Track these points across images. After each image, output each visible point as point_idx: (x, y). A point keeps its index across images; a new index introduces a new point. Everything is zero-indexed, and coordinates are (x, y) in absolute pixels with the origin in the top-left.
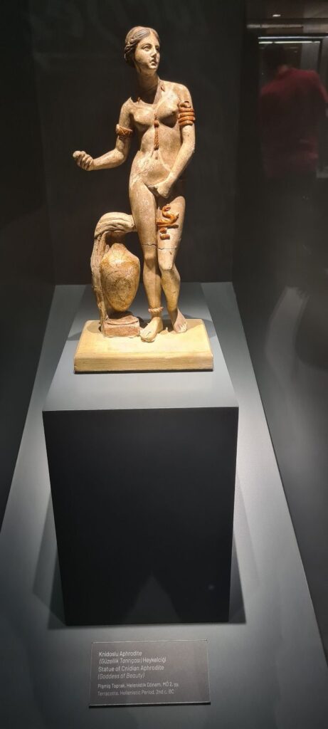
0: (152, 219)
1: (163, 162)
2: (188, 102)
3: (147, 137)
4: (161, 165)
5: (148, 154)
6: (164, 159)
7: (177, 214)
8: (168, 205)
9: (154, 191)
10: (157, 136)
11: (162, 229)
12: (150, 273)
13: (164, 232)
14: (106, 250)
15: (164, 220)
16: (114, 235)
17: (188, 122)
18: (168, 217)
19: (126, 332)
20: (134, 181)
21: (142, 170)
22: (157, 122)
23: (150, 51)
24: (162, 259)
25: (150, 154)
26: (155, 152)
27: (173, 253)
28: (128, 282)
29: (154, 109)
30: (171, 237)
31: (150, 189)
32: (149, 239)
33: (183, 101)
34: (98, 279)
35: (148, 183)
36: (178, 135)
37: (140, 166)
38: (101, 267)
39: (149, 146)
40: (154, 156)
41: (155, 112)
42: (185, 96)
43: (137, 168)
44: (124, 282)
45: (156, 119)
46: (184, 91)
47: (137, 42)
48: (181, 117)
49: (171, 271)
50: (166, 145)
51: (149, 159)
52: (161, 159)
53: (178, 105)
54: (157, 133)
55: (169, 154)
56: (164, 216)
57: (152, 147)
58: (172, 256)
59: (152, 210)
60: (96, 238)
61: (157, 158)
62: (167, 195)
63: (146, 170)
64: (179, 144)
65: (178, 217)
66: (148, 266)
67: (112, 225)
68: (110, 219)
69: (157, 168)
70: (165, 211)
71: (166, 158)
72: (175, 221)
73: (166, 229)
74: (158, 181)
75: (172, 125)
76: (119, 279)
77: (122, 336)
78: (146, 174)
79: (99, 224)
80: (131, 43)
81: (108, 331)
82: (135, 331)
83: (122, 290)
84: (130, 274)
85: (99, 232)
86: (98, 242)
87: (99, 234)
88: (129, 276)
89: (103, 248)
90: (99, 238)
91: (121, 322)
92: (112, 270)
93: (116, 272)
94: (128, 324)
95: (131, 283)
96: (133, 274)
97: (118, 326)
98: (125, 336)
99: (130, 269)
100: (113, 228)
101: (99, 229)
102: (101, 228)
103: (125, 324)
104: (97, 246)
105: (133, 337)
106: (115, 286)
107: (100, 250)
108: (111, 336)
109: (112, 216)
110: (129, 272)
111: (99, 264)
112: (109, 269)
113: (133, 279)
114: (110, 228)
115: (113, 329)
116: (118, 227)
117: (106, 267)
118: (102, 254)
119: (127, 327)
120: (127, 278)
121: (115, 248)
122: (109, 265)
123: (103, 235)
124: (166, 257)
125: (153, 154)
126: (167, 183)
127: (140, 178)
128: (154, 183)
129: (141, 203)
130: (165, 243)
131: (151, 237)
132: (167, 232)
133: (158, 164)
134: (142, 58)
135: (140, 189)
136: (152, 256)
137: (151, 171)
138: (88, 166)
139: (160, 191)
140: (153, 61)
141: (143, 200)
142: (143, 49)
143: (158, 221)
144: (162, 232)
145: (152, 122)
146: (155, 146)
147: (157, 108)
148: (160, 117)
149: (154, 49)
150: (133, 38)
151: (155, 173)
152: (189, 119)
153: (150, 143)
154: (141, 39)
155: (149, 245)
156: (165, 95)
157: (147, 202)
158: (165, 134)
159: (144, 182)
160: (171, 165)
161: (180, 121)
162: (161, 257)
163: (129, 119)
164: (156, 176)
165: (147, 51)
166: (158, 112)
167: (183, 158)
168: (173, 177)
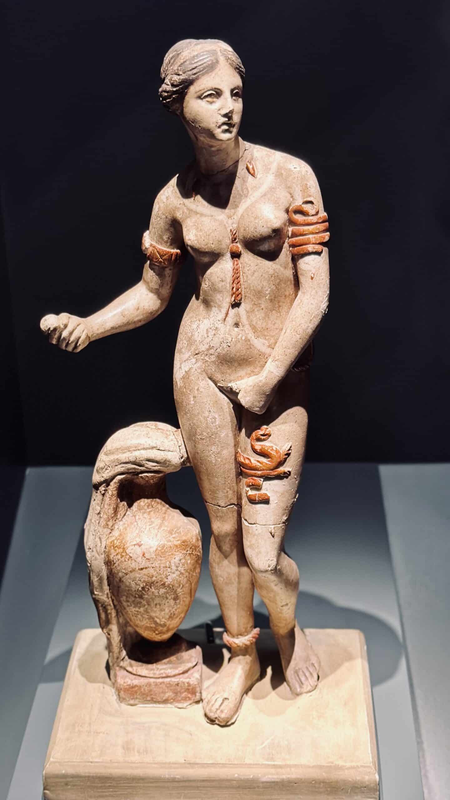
1: (251, 336)
2: (311, 202)
3: (215, 279)
4: (247, 340)
5: (217, 314)
6: (254, 328)
7: (286, 448)
8: (264, 429)
9: (231, 394)
10: (236, 279)
11: (250, 480)
13: (257, 488)
14: (121, 511)
15: (255, 460)
16: (137, 482)
17: (310, 248)
18: (263, 454)
19: (169, 694)
20: (185, 367)
21: (203, 348)
22: (239, 247)
23: (218, 103)
24: (252, 546)
25: (221, 316)
26: (232, 312)
27: (278, 533)
28: (171, 589)
29: (229, 217)
30: (274, 500)
31: (221, 389)
32: (220, 494)
33: (298, 202)
34: (101, 580)
35: (218, 376)
36: (289, 273)
37: (197, 337)
38: (107, 554)
39: (218, 297)
40: (230, 320)
41: (232, 225)
42: (305, 189)
43: (191, 342)
44: (162, 591)
45: (234, 240)
46: (303, 178)
47: (187, 84)
49: (275, 572)
50: (259, 298)
51: (220, 325)
52: (247, 326)
53: (287, 211)
54: (236, 271)
55: (267, 316)
56: (255, 451)
57: (227, 300)
58: (277, 539)
59: (226, 432)
60: (96, 487)
61: (237, 325)
63: (210, 348)
64: (290, 290)
65: (288, 455)
67: (134, 463)
68: (128, 449)
69: (239, 346)
70: (258, 440)
71: (260, 324)
72: (281, 463)
73: (260, 481)
75: (272, 257)
76: (151, 584)
77: (159, 702)
78: (213, 358)
79: (103, 459)
80: (173, 85)
81: (125, 691)
82: (189, 693)
83: (158, 606)
84: (177, 570)
85: (103, 475)
86: (101, 497)
87: (102, 479)
88: (174, 575)
89: (111, 511)
90: (104, 489)
91: (158, 669)
92: (133, 565)
93: (142, 569)
94: (174, 676)
95: (179, 590)
96: (183, 571)
97: (152, 680)
98: (165, 701)
99: (177, 558)
100: (134, 468)
101: (102, 469)
102: (106, 469)
103: (167, 677)
104: (98, 504)
105: (185, 705)
106: (141, 597)
107: (105, 516)
108: (132, 702)
109: (135, 442)
110: (174, 568)
111: (103, 546)
112: (125, 563)
113: (184, 580)
114: (128, 469)
115: (136, 686)
116: (146, 466)
117: (119, 557)
118: (110, 523)
119: (169, 684)
120: (169, 581)
121: (140, 509)
122: (127, 554)
123: (112, 483)
124: (260, 541)
125: (227, 314)
126: (261, 384)
127: (199, 364)
128: (232, 378)
129: (202, 419)
130: (257, 511)
131: (225, 489)
132: (263, 488)
133: (239, 337)
134: (198, 118)
135: (198, 390)
136: (228, 529)
137: (224, 352)
138: (76, 347)
139: (245, 400)
140: (224, 124)
141: (207, 414)
142: (202, 99)
143: (243, 461)
144: (249, 486)
145: (224, 246)
146: (233, 299)
147: (235, 217)
148: (244, 237)
149: (226, 99)
150: (179, 75)
151: (232, 358)
152: (313, 240)
153: (220, 292)
154: (197, 78)
155: (219, 506)
156: (256, 188)
157: (215, 418)
158: (256, 274)
159: (207, 374)
160: (272, 341)
161: (293, 246)
162: (250, 542)
163: (172, 229)
164: (236, 364)
165: (211, 103)
166: (238, 227)
167: (300, 330)
168: (275, 371)
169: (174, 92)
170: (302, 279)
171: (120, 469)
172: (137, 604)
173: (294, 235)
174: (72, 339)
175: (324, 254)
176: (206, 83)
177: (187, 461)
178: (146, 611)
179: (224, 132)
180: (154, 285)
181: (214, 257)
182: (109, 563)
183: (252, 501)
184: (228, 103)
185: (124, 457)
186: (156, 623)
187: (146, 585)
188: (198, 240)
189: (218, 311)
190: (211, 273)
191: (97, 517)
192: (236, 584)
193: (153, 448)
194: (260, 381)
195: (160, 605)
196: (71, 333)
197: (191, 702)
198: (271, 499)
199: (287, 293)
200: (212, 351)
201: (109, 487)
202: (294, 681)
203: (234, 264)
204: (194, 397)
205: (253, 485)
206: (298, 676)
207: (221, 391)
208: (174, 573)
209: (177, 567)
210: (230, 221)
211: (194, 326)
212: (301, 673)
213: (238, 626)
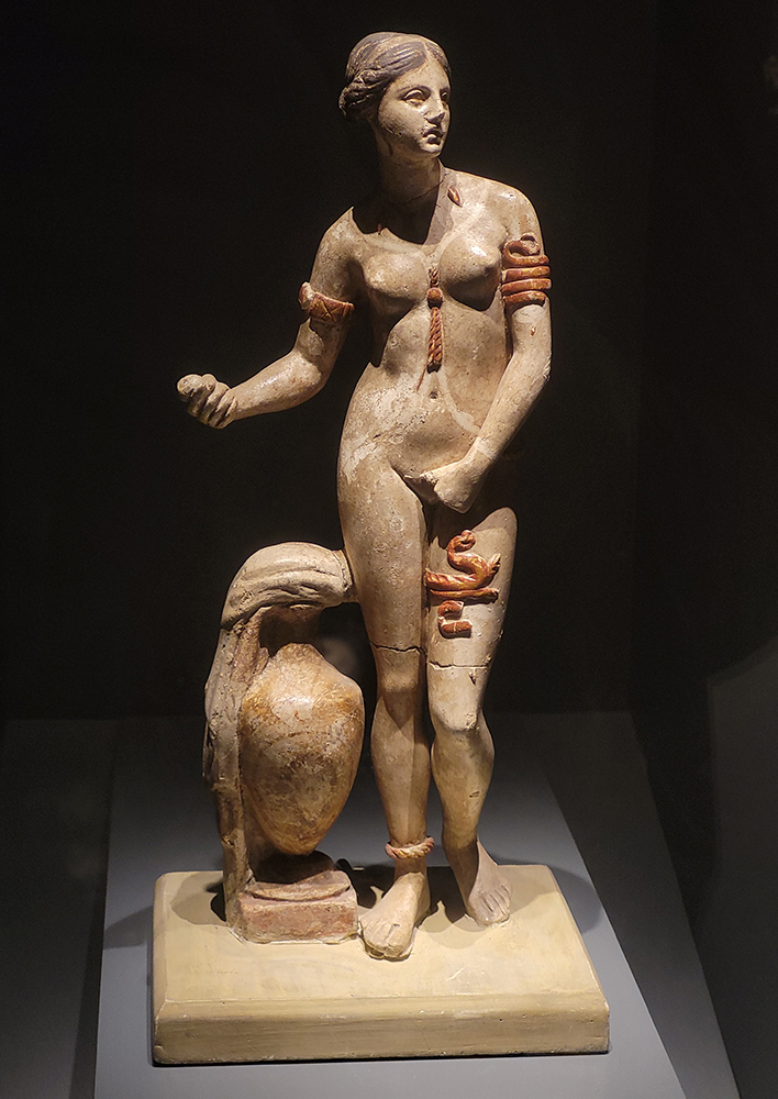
0: (413, 572)
1: (453, 408)
2: (532, 239)
3: (406, 334)
4: (448, 414)
5: (407, 382)
6: (457, 399)
7: (493, 559)
8: (466, 535)
9: (423, 488)
10: (435, 332)
11: (445, 606)
12: (399, 734)
13: (455, 614)
14: (262, 662)
15: (452, 578)
16: (287, 616)
18: (465, 568)
19: (316, 924)
20: (360, 455)
21: (386, 427)
22: (439, 292)
24: (443, 698)
25: (413, 383)
26: (428, 377)
27: (480, 679)
28: (330, 765)
29: (428, 254)
30: (476, 631)
31: (410, 483)
32: (400, 632)
33: (517, 237)
34: (230, 757)
35: (406, 465)
36: (501, 329)
37: (378, 413)
38: (243, 718)
39: (410, 358)
40: (426, 388)
41: (431, 263)
42: (524, 221)
43: (369, 419)
44: (318, 768)
45: (433, 284)
46: (521, 208)
47: (388, 80)
48: (510, 278)
49: (473, 734)
50: (464, 359)
51: (411, 395)
52: (448, 395)
53: (501, 248)
54: (435, 323)
55: (473, 384)
56: (452, 564)
57: (420, 362)
58: (479, 687)
59: (413, 544)
60: (229, 625)
61: (434, 395)
62: (464, 503)
63: (397, 426)
65: (496, 569)
66: (391, 713)
67: (285, 588)
68: (278, 569)
69: (436, 421)
70: (458, 549)
71: (464, 393)
72: (488, 581)
73: (461, 605)
74: (438, 459)
75: (481, 305)
76: (303, 757)
77: (301, 937)
78: (400, 440)
79: (240, 585)
80: (367, 82)
81: (254, 923)
82: (343, 921)
83: (310, 792)
84: (338, 739)
85: (241, 606)
86: (235, 639)
87: (239, 613)
88: (335, 746)
89: (250, 658)
90: (240, 626)
91: (300, 890)
92: (282, 730)
93: (293, 735)
94: (324, 898)
95: (339, 769)
96: (345, 742)
97: (293, 904)
98: (310, 935)
99: (338, 725)
100: (285, 596)
101: (240, 597)
102: (247, 598)
103: (315, 899)
104: (230, 650)
105: (337, 939)
106: (289, 778)
107: (241, 665)
108: (264, 937)
109: (285, 560)
110: (335, 735)
111: (237, 707)
112: (270, 728)
113: (345, 757)
114: (277, 597)
115: (270, 913)
116: (301, 592)
117: (261, 719)
118: (248, 676)
119: (317, 908)
120: (327, 753)
121: (287, 657)
122: (273, 715)
123: (253, 619)
124: (456, 688)
125: (421, 380)
126: (467, 470)
127: (379, 449)
128: (425, 467)
129: (382, 523)
130: (453, 647)
132: (463, 615)
133: (437, 410)
134: (400, 123)
135: (378, 483)
136: (407, 683)
137: (416, 431)
138: (223, 418)
139: (444, 491)
140: (431, 132)
141: (389, 516)
142: (405, 100)
143: (435, 580)
144: (443, 614)
145: (420, 291)
146: (431, 358)
147: (435, 253)
148: (448, 279)
149: (436, 101)
151: (427, 438)
152: (534, 285)
153: (412, 351)
154: (400, 74)
155: (397, 650)
156: (462, 218)
157: (399, 522)
158: (461, 327)
159: (390, 462)
160: (479, 416)
161: (507, 293)
162: (442, 692)
164: (432, 447)
165: (417, 105)
166: (440, 266)
168: (485, 452)
170: (520, 336)
171: (265, 597)
172: (281, 789)
175: (546, 304)
176: (411, 79)
177: (352, 590)
178: (293, 800)
179: (431, 142)
181: (407, 304)
182: (244, 732)
183: (447, 634)
184: (436, 107)
185: (273, 579)
186: (303, 819)
187: (298, 758)
188: (387, 283)
189: (409, 377)
190: (402, 327)
191: (228, 668)
192: (410, 767)
193: (310, 568)
194: (466, 466)
195: (313, 790)
197: (346, 934)
198: (473, 629)
199: (498, 356)
200: (398, 431)
201: (249, 624)
202: (481, 908)
203: (432, 314)
204: (373, 494)
205: (449, 611)
206: (485, 902)
207: (407, 485)
208: (334, 743)
209: (339, 734)
210: (429, 260)
212: (488, 898)
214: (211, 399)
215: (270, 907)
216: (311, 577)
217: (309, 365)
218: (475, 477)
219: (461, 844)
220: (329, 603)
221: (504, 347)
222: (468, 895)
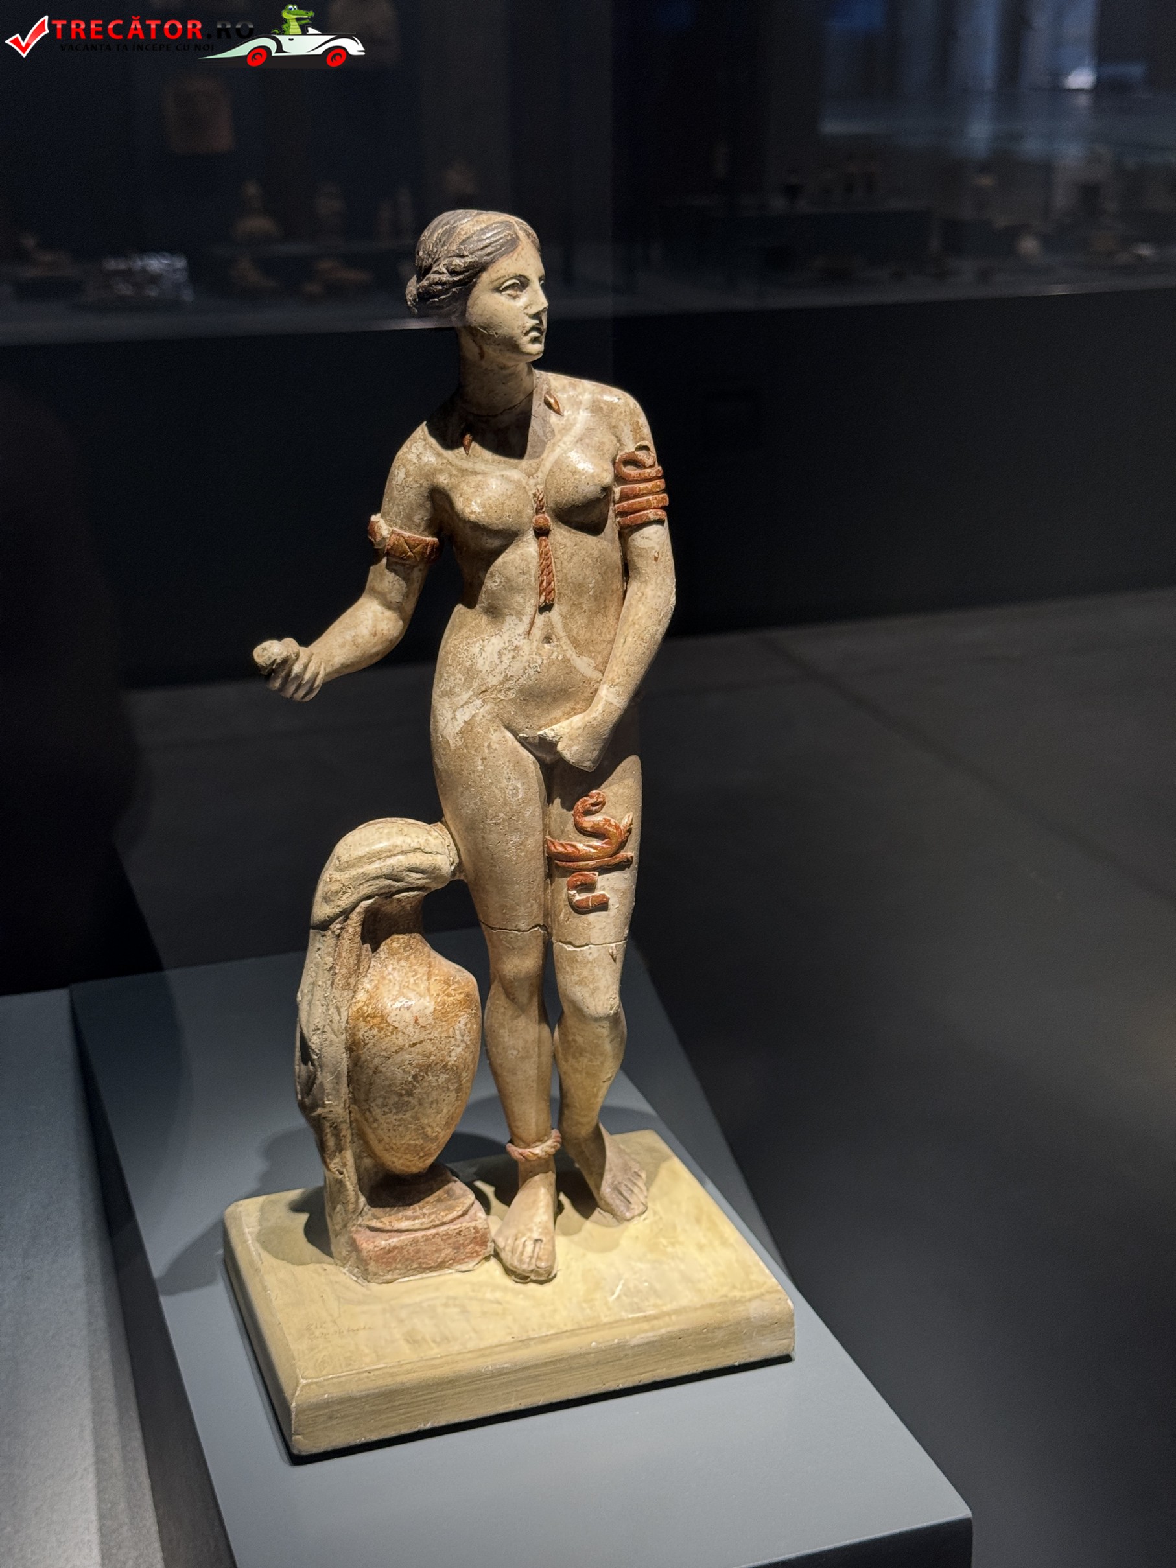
1: (571, 653)
2: (646, 448)
3: (512, 571)
4: (566, 660)
6: (574, 641)
7: (626, 821)
8: (594, 795)
10: (545, 567)
11: (578, 878)
13: (589, 887)
14: (363, 962)
15: (583, 846)
16: (390, 908)
17: (651, 514)
18: (596, 833)
19: (448, 1252)
21: (493, 681)
22: (547, 518)
23: (524, 299)
25: (523, 627)
26: (540, 619)
28: (454, 1071)
29: (530, 475)
30: (614, 904)
31: (524, 742)
33: (630, 447)
34: (337, 1077)
35: (520, 722)
36: (617, 556)
37: (482, 665)
38: (352, 1032)
39: (518, 598)
40: (537, 633)
41: (534, 486)
42: (636, 429)
43: (471, 674)
44: (443, 1077)
45: (538, 511)
46: (632, 413)
47: (475, 271)
48: (627, 497)
50: (580, 595)
51: (521, 642)
52: (565, 639)
53: (614, 462)
54: (545, 557)
55: (591, 621)
56: (582, 831)
57: (531, 603)
60: (324, 926)
61: (548, 639)
62: (593, 761)
63: (507, 679)
64: (617, 583)
67: (389, 877)
68: (378, 856)
69: (553, 671)
70: (588, 813)
71: (583, 635)
72: (622, 845)
73: (595, 876)
74: (557, 713)
75: (595, 529)
76: (427, 1068)
77: (430, 1269)
78: (512, 695)
79: (332, 878)
80: (453, 272)
81: (376, 1261)
82: (477, 1244)
83: (434, 1106)
84: (462, 1041)
85: (340, 903)
86: (333, 941)
87: (338, 910)
88: (459, 1050)
89: (353, 961)
90: (339, 926)
91: (424, 1215)
92: (401, 1040)
93: (414, 1045)
94: (452, 1220)
95: (464, 1074)
96: (469, 1043)
97: (419, 1234)
98: (441, 1266)
99: (461, 1025)
100: (389, 886)
101: (337, 892)
102: (345, 893)
103: (444, 1224)
104: (328, 954)
105: (471, 1265)
106: (410, 1094)
107: (344, 971)
108: (389, 1277)
109: (384, 844)
110: (459, 1037)
111: (344, 1019)
112: (387, 1040)
113: (469, 1057)
114: (380, 889)
115: (395, 1248)
116: (408, 879)
117: (375, 1031)
118: (352, 981)
119: (447, 1234)
120: (452, 1059)
121: (392, 953)
122: (389, 1025)
123: (353, 915)
124: (596, 970)
125: (532, 624)
126: (595, 723)
127: (487, 707)
128: (542, 722)
129: (497, 791)
130: (589, 924)
131: (528, 901)
132: (599, 885)
133: (554, 656)
134: (496, 320)
135: (489, 747)
136: (531, 967)
137: (530, 683)
138: (311, 690)
139: (570, 751)
140: (533, 328)
141: (504, 783)
142: (501, 292)
143: (560, 849)
144: (575, 887)
145: (525, 519)
146: (543, 598)
147: (540, 474)
148: (556, 504)
149: (536, 292)
150: (463, 256)
151: (545, 691)
152: (654, 503)
153: (520, 591)
154: (492, 261)
155: (518, 930)
156: (566, 429)
157: (516, 788)
158: (575, 559)
159: (501, 720)
160: (600, 659)
161: (622, 514)
162: (579, 975)
163: (428, 504)
164: (549, 700)
165: (514, 297)
166: (546, 488)
167: (647, 636)
168: (615, 701)
169: (455, 284)
170: (640, 563)
171: (366, 889)
172: (400, 1107)
173: (625, 497)
174: (307, 676)
175: (666, 524)
176: (506, 267)
177: (460, 867)
178: (416, 1118)
179: (535, 340)
180: (395, 597)
181: (509, 537)
182: (353, 1047)
183: (581, 910)
184: (536, 299)
185: (373, 868)
186: (425, 1136)
187: (421, 1070)
188: (486, 512)
189: (517, 621)
190: (505, 563)
191: (328, 975)
192: (535, 1058)
193: (415, 850)
194: (595, 719)
195: (437, 1103)
196: (306, 667)
197: (481, 1257)
198: (610, 902)
199: (614, 587)
200: (509, 684)
201: (349, 922)
202: (618, 1202)
203: (540, 546)
204: (483, 759)
205: (582, 884)
206: (621, 1194)
207: (523, 745)
208: (459, 1046)
209: (463, 1036)
210: (532, 481)
211: (476, 649)
212: (623, 1189)
213: (537, 1125)
214: (297, 669)
215: (394, 1241)
216: (417, 860)
217: (388, 613)
218: (605, 731)
219: (585, 1131)
220: (435, 886)
221: (620, 577)
222: (598, 1187)
